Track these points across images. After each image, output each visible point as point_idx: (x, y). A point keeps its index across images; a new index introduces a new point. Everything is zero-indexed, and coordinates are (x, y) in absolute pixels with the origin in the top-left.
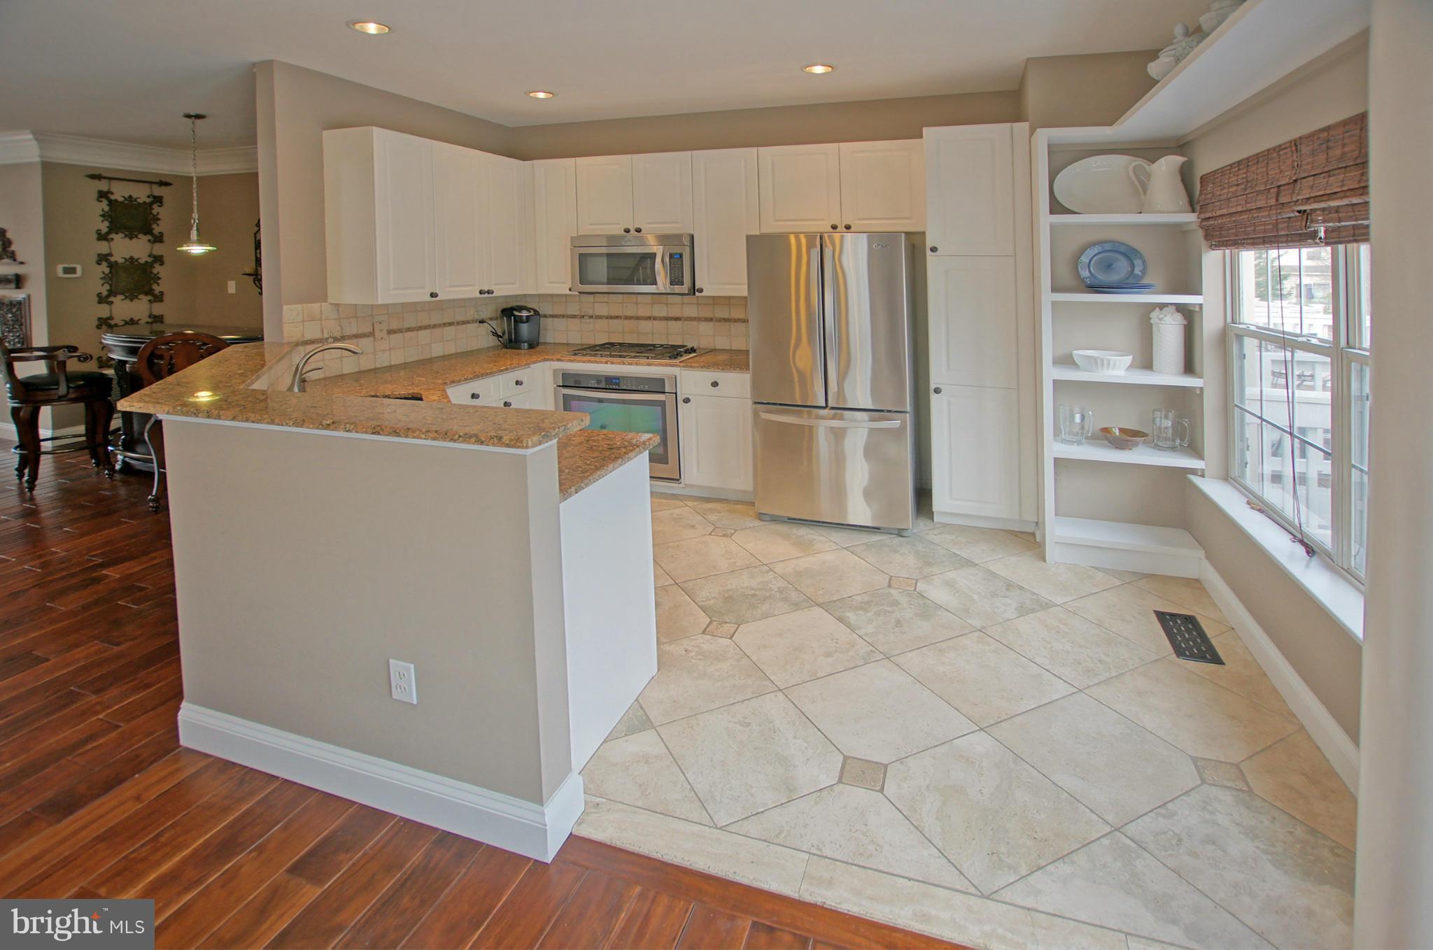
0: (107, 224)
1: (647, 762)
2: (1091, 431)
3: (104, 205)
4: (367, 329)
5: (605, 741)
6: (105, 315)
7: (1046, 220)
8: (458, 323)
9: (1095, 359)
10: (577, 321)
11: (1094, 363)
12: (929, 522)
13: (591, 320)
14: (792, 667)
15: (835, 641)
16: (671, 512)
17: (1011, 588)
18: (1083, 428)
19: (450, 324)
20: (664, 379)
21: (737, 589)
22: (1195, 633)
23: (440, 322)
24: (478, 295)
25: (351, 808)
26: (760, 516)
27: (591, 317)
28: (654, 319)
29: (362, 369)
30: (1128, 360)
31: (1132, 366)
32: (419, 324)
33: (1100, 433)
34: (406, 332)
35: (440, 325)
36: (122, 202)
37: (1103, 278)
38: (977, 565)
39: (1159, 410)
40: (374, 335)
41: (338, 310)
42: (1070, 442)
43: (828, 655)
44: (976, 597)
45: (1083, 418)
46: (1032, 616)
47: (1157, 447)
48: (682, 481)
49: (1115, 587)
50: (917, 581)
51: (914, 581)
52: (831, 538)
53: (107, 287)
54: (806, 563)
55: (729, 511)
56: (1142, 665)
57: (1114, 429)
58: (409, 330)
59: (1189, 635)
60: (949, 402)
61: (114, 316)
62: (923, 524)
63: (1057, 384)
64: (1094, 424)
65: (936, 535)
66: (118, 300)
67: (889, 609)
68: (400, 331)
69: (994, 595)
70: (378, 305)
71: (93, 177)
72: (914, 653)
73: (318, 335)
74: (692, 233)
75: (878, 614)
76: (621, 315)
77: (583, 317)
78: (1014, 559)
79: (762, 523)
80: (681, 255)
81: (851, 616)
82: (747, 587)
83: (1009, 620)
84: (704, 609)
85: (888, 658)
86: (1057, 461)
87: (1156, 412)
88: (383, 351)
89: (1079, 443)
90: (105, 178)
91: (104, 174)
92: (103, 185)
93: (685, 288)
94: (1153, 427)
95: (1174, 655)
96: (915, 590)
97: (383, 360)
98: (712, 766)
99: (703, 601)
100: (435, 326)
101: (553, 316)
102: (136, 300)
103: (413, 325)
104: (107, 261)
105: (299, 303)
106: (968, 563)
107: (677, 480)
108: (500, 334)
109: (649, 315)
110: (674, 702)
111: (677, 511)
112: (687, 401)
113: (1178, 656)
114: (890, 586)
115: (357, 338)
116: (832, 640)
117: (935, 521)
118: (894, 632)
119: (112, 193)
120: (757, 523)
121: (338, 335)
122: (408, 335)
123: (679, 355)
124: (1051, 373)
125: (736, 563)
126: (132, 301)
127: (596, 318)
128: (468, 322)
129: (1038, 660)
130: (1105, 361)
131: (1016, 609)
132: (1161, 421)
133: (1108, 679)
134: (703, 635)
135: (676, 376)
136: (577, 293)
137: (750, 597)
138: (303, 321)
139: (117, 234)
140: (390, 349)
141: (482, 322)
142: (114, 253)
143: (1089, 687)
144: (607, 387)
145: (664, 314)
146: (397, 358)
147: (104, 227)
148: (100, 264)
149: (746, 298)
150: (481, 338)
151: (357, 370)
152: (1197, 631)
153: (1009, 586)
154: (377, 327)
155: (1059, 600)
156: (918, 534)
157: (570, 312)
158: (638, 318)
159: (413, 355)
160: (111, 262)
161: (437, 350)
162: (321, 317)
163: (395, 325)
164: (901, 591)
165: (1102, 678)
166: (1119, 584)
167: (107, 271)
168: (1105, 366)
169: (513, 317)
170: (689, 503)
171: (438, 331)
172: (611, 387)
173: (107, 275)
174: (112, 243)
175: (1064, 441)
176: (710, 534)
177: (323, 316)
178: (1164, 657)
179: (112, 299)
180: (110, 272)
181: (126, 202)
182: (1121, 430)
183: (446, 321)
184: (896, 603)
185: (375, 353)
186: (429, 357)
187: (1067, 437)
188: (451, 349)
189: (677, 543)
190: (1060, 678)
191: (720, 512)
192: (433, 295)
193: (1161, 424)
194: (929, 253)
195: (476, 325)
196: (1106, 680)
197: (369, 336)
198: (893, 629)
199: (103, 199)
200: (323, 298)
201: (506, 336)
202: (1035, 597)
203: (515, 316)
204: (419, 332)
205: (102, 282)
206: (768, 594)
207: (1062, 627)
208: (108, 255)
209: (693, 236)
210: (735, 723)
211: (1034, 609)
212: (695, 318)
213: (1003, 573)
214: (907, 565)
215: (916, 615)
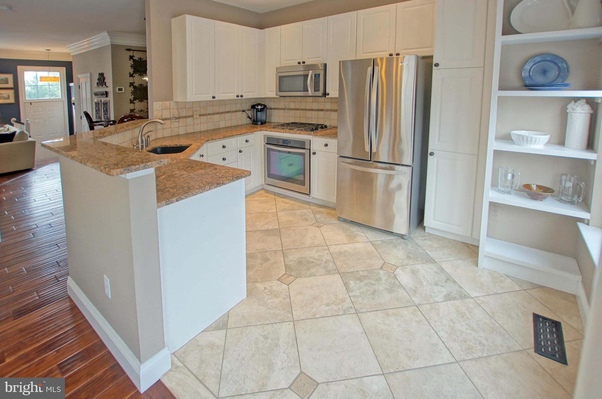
0: (133, 70)
1: (212, 348)
2: (518, 186)
3: (131, 62)
4: (190, 114)
5: (203, 331)
6: (132, 108)
7: (500, 39)
8: (232, 112)
9: (523, 137)
10: (283, 111)
11: (523, 139)
12: (422, 232)
13: (288, 111)
14: (307, 308)
15: (336, 297)
16: (301, 211)
17: (448, 281)
18: (512, 183)
19: (229, 112)
20: (305, 142)
21: (307, 257)
22: (555, 335)
23: (224, 111)
24: (236, 98)
25: (97, 339)
26: (339, 219)
27: (288, 109)
28: (313, 110)
29: (188, 132)
30: (546, 138)
31: (549, 143)
32: (214, 112)
33: (523, 188)
34: (208, 115)
35: (224, 113)
36: (138, 60)
37: (539, 79)
38: (436, 262)
39: (566, 175)
40: (193, 117)
41: (178, 105)
42: (504, 192)
43: (328, 305)
44: (425, 283)
45: (513, 176)
46: (452, 302)
47: (561, 201)
48: (311, 196)
49: (515, 291)
50: (397, 267)
51: (396, 267)
52: (367, 235)
53: (133, 96)
54: (348, 248)
55: (328, 214)
56: (507, 353)
57: (533, 186)
58: (209, 114)
59: (550, 336)
60: (438, 161)
61: (135, 108)
62: (418, 233)
63: (497, 153)
64: (520, 182)
65: (422, 240)
66: (136, 102)
67: (373, 282)
68: (205, 115)
69: (436, 284)
70: (187, 102)
71: (128, 50)
72: (372, 313)
73: (168, 116)
74: (326, 63)
75: (366, 285)
76: (299, 108)
77: (285, 109)
78: (459, 262)
79: (339, 222)
80: (319, 75)
81: (352, 283)
82: (312, 257)
83: (437, 302)
84: (286, 266)
85: (357, 313)
86: (491, 203)
87: (563, 176)
88: (198, 124)
89: (509, 193)
90: (132, 50)
91: (132, 49)
92: (131, 53)
93: (320, 93)
94: (560, 186)
95: (533, 350)
96: (393, 273)
97: (198, 128)
98: (237, 359)
99: (288, 262)
100: (221, 113)
101: (274, 109)
102: (142, 102)
103: (212, 112)
104: (133, 85)
105: (161, 101)
106: (432, 261)
107: (309, 195)
108: (251, 117)
109: (311, 108)
110: (243, 316)
111: (305, 211)
112: (314, 153)
113: (535, 352)
114: (381, 268)
115: (185, 118)
116: (335, 296)
117: (426, 231)
118: (368, 298)
119: (134, 57)
120: (336, 221)
121: (177, 116)
122: (209, 117)
123: (316, 129)
124: (493, 145)
125: (314, 242)
126: (141, 102)
127: (290, 110)
128: (237, 111)
129: (441, 334)
130: (529, 138)
131: (444, 296)
132: (565, 182)
133: (479, 358)
134: (277, 281)
135: (310, 141)
136: (279, 97)
137: (310, 262)
138: (162, 110)
139: (136, 74)
140: (200, 123)
141: (243, 111)
142: (135, 82)
143: (464, 360)
144: (283, 145)
145: (316, 108)
146: (204, 128)
147: (132, 71)
148: (130, 87)
149: (338, 98)
150: (243, 119)
151: (186, 133)
152: (557, 336)
153: (448, 279)
154: (195, 113)
155: (474, 294)
156: (413, 238)
157: (281, 107)
158: (306, 110)
159: (211, 127)
160: (134, 86)
161: (222, 124)
162: (170, 108)
163: (203, 112)
164: (386, 272)
165: (475, 356)
166: (518, 289)
167: (133, 90)
168: (529, 142)
169: (255, 109)
170: (312, 207)
171: (223, 115)
172: (284, 145)
173: (133, 91)
174: (134, 78)
175: (499, 191)
176: (312, 225)
177: (171, 107)
178: (525, 350)
179: (134, 101)
180: (134, 90)
181: (139, 60)
182: (538, 186)
183: (227, 110)
184: (379, 280)
185: (193, 125)
186: (219, 127)
187: (502, 189)
188: (229, 124)
189: (295, 228)
190: (448, 350)
191: (323, 214)
192: (214, 97)
193: (565, 185)
194: (434, 67)
195: (241, 112)
196: (477, 358)
197: (191, 117)
198: (369, 295)
199: (131, 59)
200: (172, 99)
201: (253, 119)
202: (460, 289)
203: (256, 108)
204: (214, 115)
205: (132, 94)
206: (319, 263)
207: (467, 313)
208: (133, 83)
209: (326, 64)
210: (262, 336)
211: (456, 298)
212: (329, 110)
213: (448, 271)
214: (397, 257)
215: (386, 289)
